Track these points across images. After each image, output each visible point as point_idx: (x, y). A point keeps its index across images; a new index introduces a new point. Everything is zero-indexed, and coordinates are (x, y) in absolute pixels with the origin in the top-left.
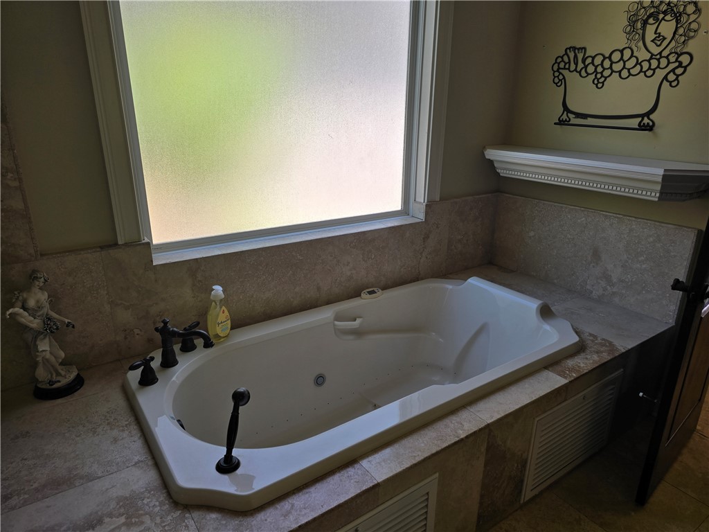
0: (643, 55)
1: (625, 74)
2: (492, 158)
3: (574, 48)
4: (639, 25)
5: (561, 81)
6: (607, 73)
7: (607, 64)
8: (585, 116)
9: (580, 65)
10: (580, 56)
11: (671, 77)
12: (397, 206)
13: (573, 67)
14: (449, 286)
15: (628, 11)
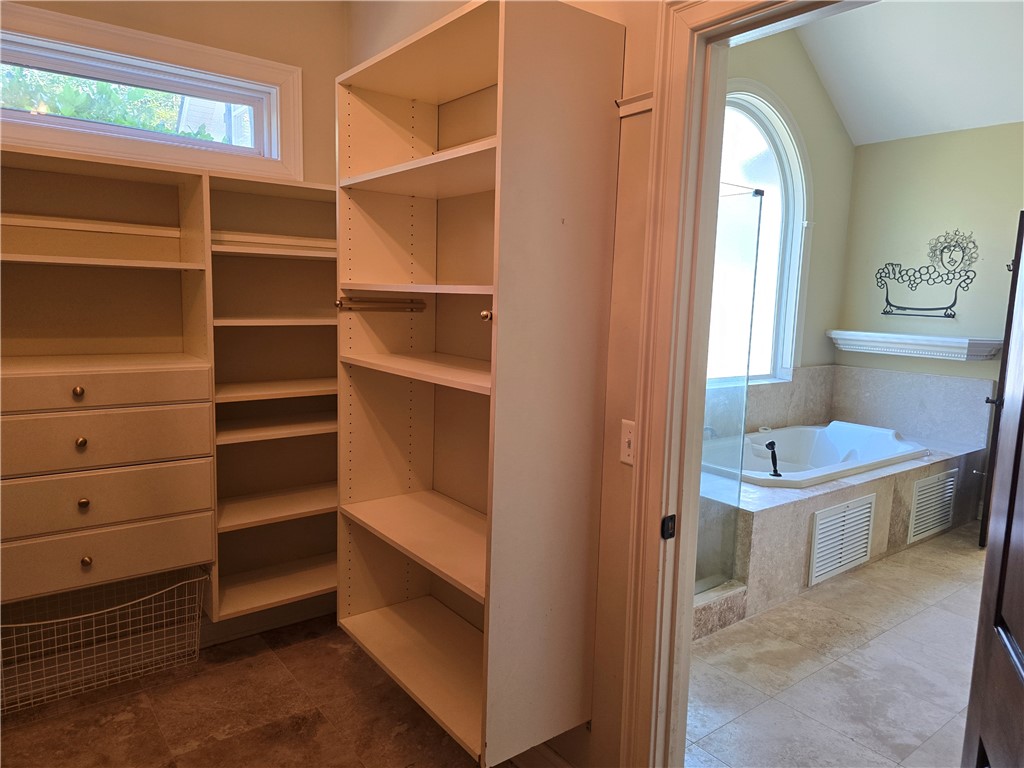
0: (943, 271)
1: (931, 281)
2: (833, 336)
3: (892, 264)
4: (938, 253)
5: (883, 285)
6: (918, 281)
7: (917, 275)
8: (905, 309)
9: (898, 275)
10: (897, 270)
11: (963, 285)
12: (767, 370)
13: (892, 276)
14: (818, 430)
15: (930, 244)
